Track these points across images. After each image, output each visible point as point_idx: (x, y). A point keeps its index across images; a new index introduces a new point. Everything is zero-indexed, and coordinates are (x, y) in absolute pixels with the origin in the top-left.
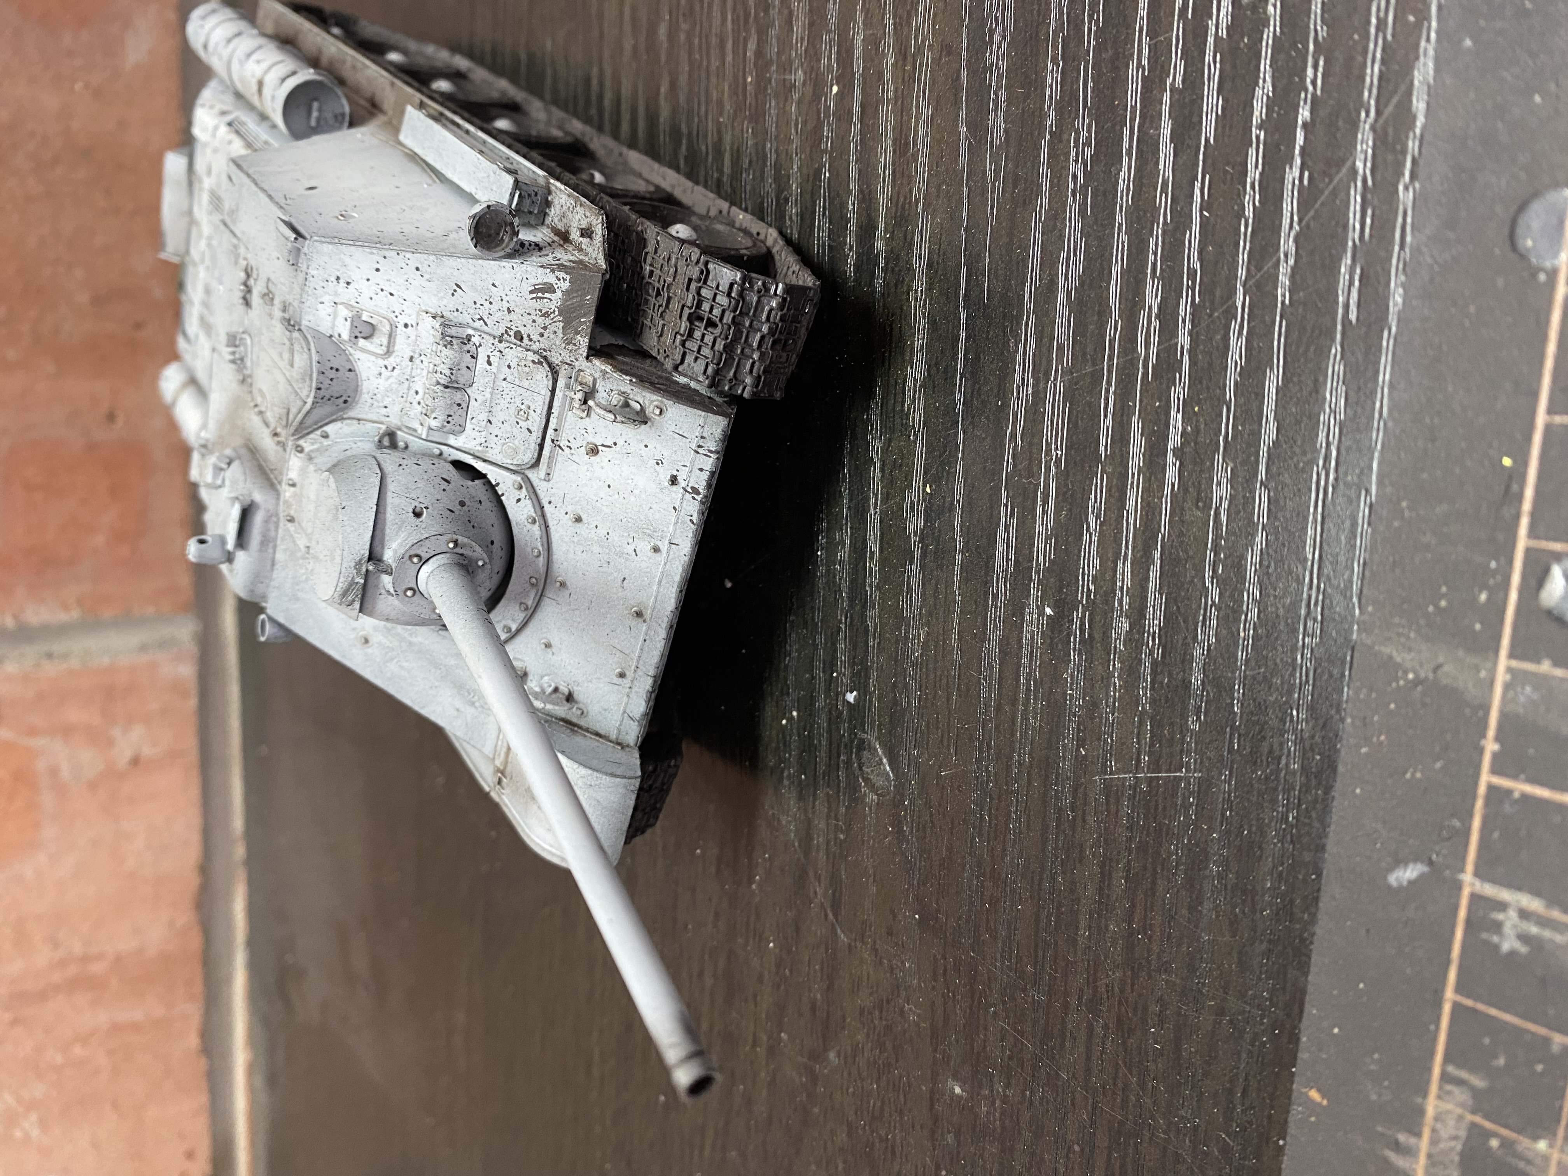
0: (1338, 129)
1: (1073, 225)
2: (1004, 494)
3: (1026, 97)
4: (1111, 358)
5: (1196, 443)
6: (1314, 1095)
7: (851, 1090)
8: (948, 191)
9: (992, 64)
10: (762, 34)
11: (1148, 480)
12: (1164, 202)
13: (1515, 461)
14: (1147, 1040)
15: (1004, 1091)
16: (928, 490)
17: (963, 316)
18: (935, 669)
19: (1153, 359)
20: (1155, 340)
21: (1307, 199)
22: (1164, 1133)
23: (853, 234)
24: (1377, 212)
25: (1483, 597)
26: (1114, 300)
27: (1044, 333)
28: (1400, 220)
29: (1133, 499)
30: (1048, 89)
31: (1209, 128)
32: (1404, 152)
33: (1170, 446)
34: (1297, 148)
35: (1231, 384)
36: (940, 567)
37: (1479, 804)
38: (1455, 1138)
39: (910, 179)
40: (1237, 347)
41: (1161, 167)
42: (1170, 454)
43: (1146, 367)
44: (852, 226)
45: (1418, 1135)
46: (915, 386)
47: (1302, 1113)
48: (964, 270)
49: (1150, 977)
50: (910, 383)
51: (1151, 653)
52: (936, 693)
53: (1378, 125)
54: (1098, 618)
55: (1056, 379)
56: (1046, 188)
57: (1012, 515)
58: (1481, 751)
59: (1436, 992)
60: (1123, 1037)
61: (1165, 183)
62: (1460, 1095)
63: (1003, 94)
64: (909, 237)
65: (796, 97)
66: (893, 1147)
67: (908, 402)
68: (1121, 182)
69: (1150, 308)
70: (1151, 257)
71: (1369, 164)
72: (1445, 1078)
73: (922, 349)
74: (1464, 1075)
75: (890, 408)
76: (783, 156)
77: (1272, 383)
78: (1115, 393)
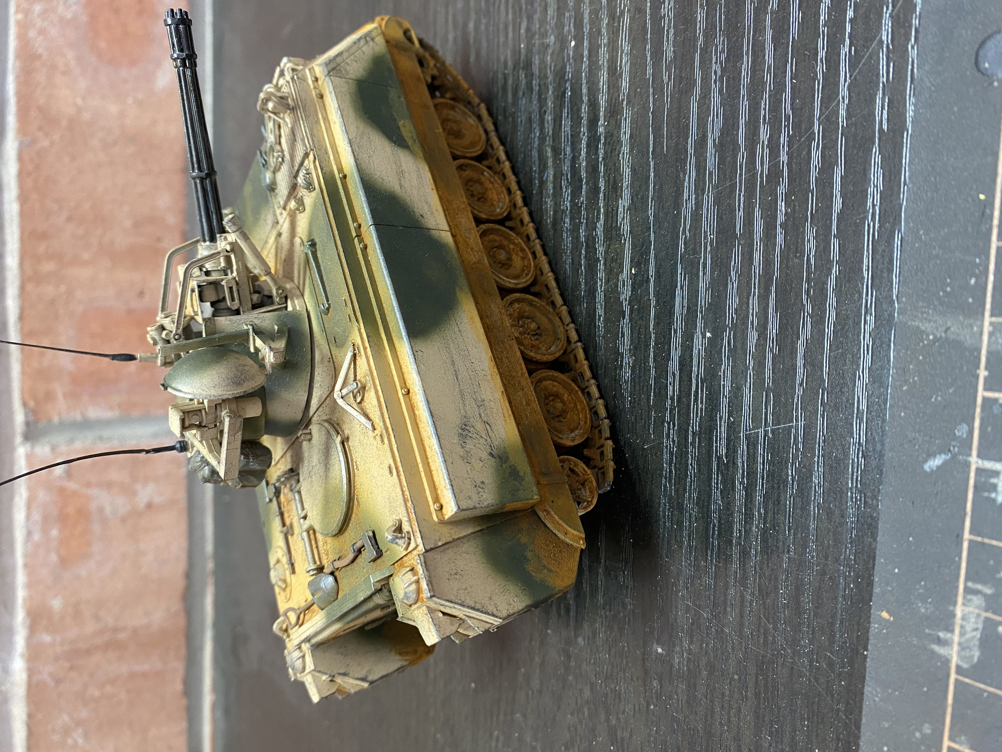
0: (871, 19)
1: (715, 100)
2: (679, 266)
3: (685, 30)
4: (741, 175)
5: (794, 218)
6: (885, 615)
7: (592, 661)
8: (641, 92)
9: (665, 15)
10: (530, 18)
11: (766, 245)
12: (768, 78)
13: (986, 196)
14: (778, 599)
15: (689, 647)
16: (633, 272)
17: (652, 164)
18: (639, 382)
19: (766, 172)
20: (766, 160)
21: (853, 64)
22: (792, 658)
23: (585, 126)
24: (896, 64)
25: (973, 281)
26: (741, 140)
27: (701, 168)
28: (910, 67)
29: (757, 256)
30: (698, 24)
31: (794, 30)
32: (910, 27)
33: (779, 223)
34: (847, 34)
35: (813, 180)
36: (641, 319)
37: (978, 410)
38: (976, 629)
39: (619, 88)
40: (816, 156)
41: (767, 58)
42: (778, 227)
43: (762, 178)
44: (584, 122)
45: (952, 631)
46: (624, 210)
47: (878, 628)
48: (651, 137)
49: (778, 556)
50: (621, 209)
51: (772, 351)
52: (640, 396)
53: (894, 14)
54: (738, 335)
55: (708, 192)
56: (699, 82)
57: (685, 279)
58: (977, 377)
59: (958, 536)
60: (763, 599)
61: (769, 67)
62: (977, 600)
63: (672, 31)
64: (618, 122)
65: (550, 51)
66: (619, 695)
67: (620, 220)
68: (743, 70)
69: (763, 142)
70: (763, 112)
71: (890, 37)
72: (967, 590)
73: (627, 187)
74: (979, 587)
75: (609, 225)
76: (543, 87)
77: (838, 173)
78: (744, 196)
